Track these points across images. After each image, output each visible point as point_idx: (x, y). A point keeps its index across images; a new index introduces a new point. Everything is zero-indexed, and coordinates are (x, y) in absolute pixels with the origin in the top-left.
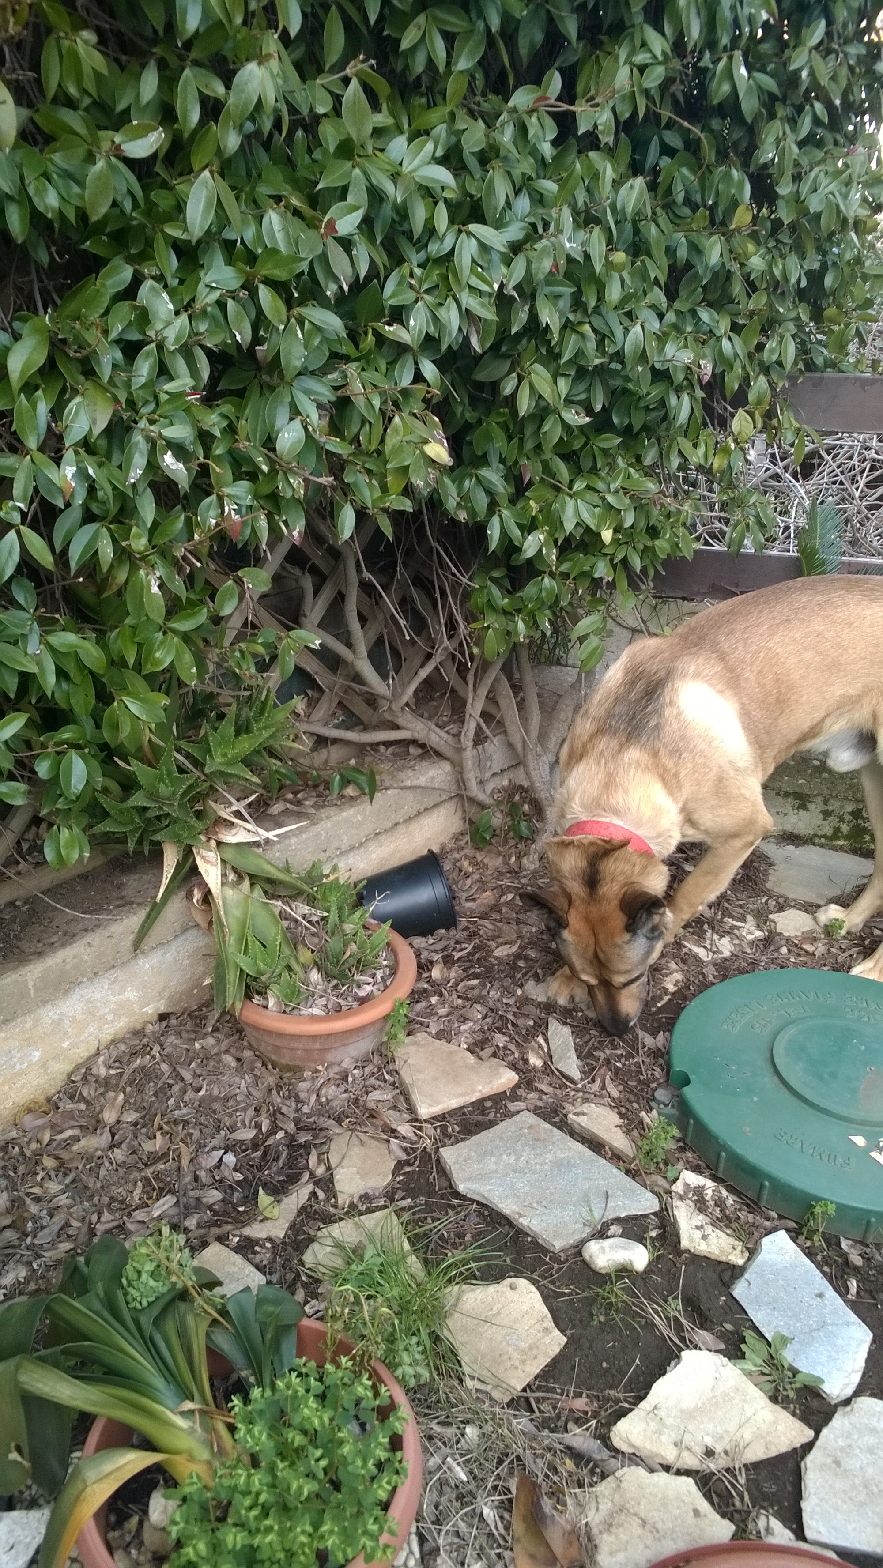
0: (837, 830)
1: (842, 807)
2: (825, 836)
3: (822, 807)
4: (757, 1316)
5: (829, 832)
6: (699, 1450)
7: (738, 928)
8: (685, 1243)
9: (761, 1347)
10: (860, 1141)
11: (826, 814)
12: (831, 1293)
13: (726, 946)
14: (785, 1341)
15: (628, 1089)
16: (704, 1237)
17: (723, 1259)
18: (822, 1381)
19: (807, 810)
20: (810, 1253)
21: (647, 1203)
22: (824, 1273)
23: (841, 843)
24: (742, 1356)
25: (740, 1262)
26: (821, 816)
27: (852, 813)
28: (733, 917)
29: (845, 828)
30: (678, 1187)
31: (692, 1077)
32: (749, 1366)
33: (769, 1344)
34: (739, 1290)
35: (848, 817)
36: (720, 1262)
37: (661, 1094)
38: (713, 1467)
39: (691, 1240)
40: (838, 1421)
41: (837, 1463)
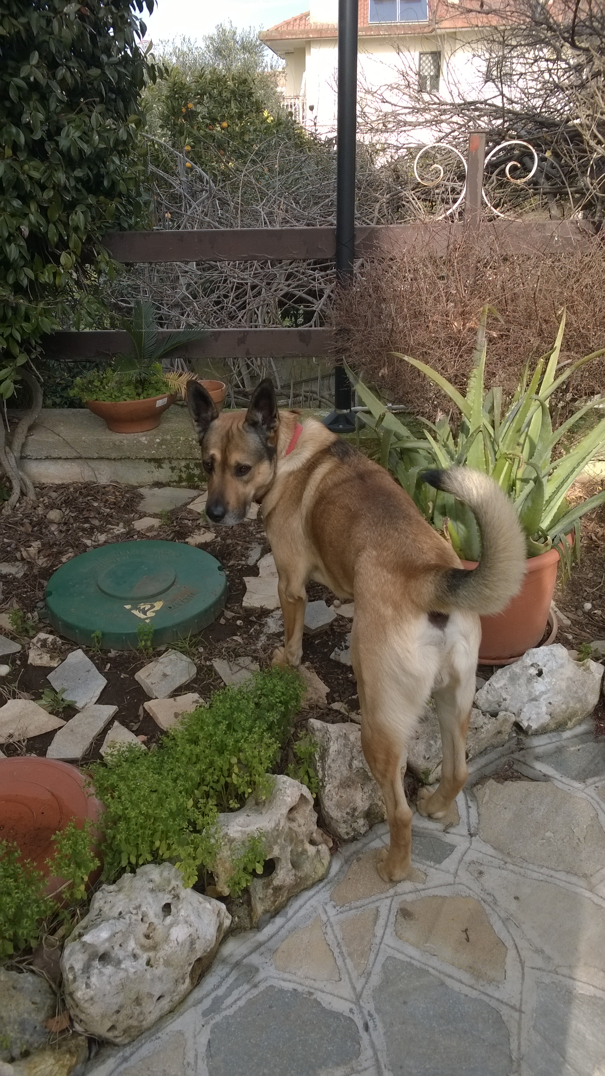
0: (180, 477)
1: (179, 464)
2: (175, 481)
3: (169, 465)
4: (56, 685)
5: (177, 479)
6: (6, 736)
7: (113, 529)
8: (29, 662)
9: (52, 695)
10: (128, 607)
11: (173, 469)
12: (94, 669)
13: (102, 538)
14: (64, 691)
15: (24, 604)
16: (41, 658)
17: (47, 665)
18: (76, 702)
19: (162, 468)
20: (91, 658)
21: (15, 647)
22: (95, 664)
23: (184, 484)
24: (42, 698)
25: (56, 665)
26: (170, 470)
27: (185, 467)
28: (112, 525)
29: (184, 476)
30: (35, 640)
31: (54, 592)
32: (43, 702)
33: (56, 693)
34: (50, 677)
35: (184, 469)
36: (45, 667)
37: (40, 604)
38: (11, 741)
39: (33, 660)
40: (77, 716)
41: (72, 731)
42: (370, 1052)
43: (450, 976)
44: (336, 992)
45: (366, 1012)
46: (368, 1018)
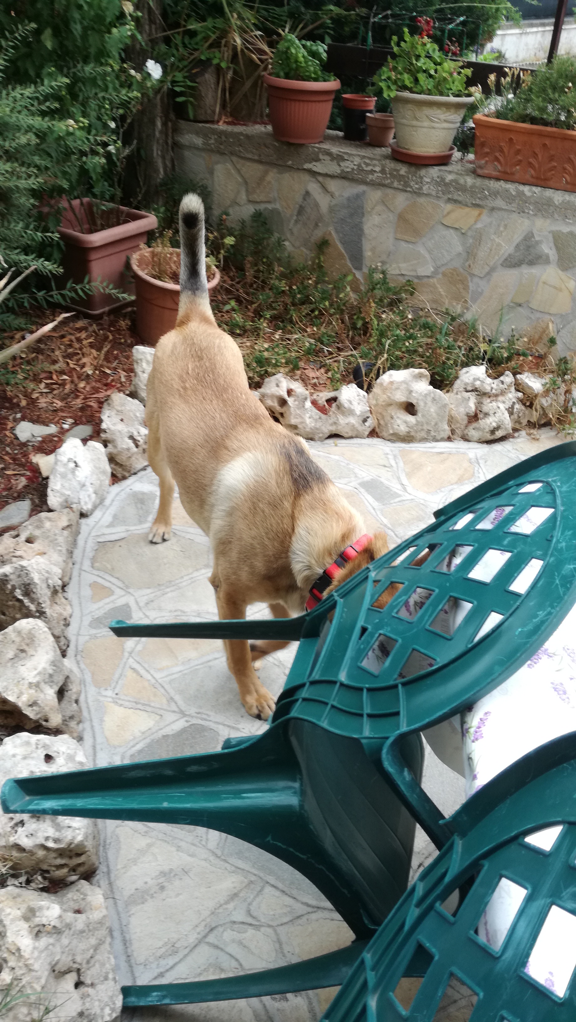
42: (221, 727)
43: (209, 661)
44: (167, 723)
45: (196, 715)
46: (199, 715)
